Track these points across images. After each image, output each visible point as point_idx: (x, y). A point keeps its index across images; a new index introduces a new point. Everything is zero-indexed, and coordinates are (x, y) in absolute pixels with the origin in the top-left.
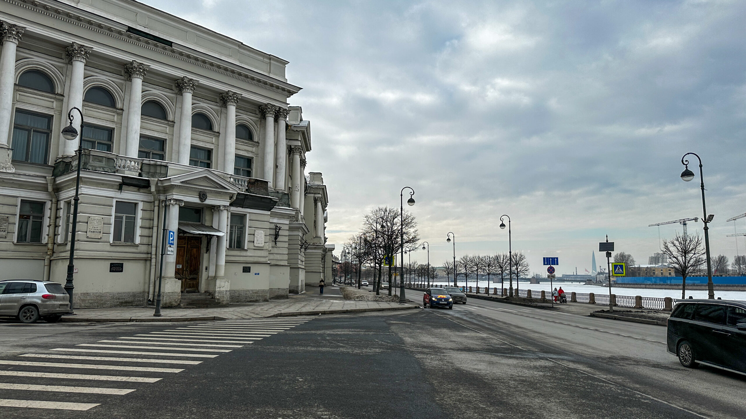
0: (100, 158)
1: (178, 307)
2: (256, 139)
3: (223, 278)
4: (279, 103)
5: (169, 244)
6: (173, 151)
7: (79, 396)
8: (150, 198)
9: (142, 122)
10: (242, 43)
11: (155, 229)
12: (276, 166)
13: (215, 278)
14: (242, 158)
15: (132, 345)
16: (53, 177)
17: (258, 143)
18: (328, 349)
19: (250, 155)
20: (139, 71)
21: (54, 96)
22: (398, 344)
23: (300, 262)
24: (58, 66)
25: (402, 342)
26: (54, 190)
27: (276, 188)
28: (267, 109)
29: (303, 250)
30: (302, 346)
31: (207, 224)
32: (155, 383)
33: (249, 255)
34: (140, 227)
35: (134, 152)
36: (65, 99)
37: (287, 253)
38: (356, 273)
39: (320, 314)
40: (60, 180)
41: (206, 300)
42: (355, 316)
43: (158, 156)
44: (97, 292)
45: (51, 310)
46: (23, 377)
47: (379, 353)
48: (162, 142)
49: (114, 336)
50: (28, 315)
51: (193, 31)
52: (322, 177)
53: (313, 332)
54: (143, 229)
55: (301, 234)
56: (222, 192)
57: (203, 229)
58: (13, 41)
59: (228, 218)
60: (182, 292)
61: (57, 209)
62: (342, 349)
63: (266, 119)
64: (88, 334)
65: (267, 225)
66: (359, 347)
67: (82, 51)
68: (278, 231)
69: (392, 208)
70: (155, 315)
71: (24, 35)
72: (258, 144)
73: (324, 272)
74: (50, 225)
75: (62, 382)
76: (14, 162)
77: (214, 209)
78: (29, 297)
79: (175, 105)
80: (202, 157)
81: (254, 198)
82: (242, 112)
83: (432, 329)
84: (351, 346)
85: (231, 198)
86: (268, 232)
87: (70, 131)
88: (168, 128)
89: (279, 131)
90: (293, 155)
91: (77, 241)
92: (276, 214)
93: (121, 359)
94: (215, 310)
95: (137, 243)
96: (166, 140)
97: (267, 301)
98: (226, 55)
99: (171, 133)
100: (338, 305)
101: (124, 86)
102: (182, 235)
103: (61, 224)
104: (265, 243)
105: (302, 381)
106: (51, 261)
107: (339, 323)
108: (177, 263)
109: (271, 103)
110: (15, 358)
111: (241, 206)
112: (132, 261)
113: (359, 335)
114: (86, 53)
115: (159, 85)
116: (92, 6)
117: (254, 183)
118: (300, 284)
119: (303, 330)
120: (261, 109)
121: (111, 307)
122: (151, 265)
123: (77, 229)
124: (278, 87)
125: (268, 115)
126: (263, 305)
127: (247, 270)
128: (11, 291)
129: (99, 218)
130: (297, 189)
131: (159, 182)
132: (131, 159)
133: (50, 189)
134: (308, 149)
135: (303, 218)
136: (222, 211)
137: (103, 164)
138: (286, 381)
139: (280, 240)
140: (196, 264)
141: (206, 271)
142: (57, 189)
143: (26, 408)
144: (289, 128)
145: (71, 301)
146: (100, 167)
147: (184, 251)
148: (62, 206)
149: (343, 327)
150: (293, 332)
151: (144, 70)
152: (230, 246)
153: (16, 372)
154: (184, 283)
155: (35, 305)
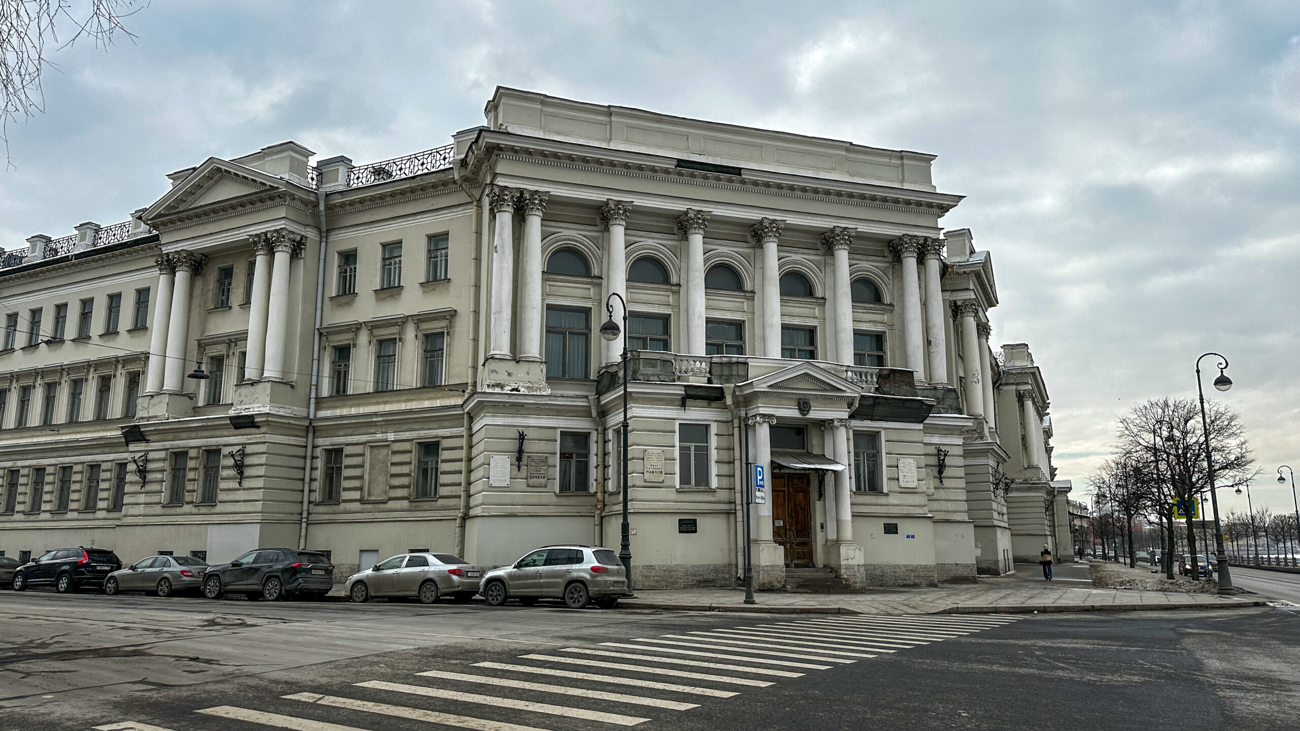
0: (653, 362)
1: (782, 590)
2: (887, 299)
3: (850, 542)
4: (923, 230)
5: (758, 486)
6: (756, 338)
7: (626, 707)
8: (725, 416)
9: (707, 299)
10: (851, 144)
11: (737, 463)
12: (929, 343)
13: (838, 542)
14: (866, 335)
15: (706, 643)
16: (596, 396)
17: (891, 305)
18: (1032, 671)
19: (879, 328)
20: (697, 223)
21: (590, 280)
22: (1185, 671)
23: (996, 515)
24: (592, 236)
25: (1199, 666)
26: (598, 413)
27: (931, 380)
28: (902, 245)
29: (1000, 492)
30: (984, 663)
31: (816, 451)
32: (729, 698)
33: (894, 503)
34: (716, 462)
35: (699, 347)
36: (604, 282)
37: (965, 498)
38: (1123, 536)
39: (1036, 612)
40: (607, 398)
41: (826, 580)
42: (1108, 618)
43: (735, 349)
44: (663, 564)
45: (604, 590)
46: (562, 677)
47: (1139, 683)
48: (739, 326)
49: (683, 629)
50: (576, 596)
51: (770, 143)
52: (1029, 352)
53: (1012, 641)
54: (720, 465)
55: (992, 462)
56: (834, 396)
57: (809, 460)
58: (537, 213)
59: (848, 440)
60: (787, 566)
61: (605, 442)
62: (1060, 673)
63: (902, 263)
64: (649, 626)
65: (920, 449)
66: (1099, 671)
67: (619, 209)
68: (942, 458)
69: (1181, 399)
70: (746, 602)
71: (548, 202)
72: (891, 308)
73: (1053, 535)
74: (598, 466)
75: (607, 688)
76: (550, 379)
77: (824, 425)
78: (575, 570)
79: (753, 265)
80: (801, 341)
81: (889, 402)
82: (859, 257)
83: (1283, 646)
84: (1082, 668)
85: (850, 405)
86: (923, 461)
87: (610, 328)
88: (745, 303)
89: (928, 278)
90: (962, 317)
91: (631, 487)
92: (936, 428)
93: (687, 662)
94: (842, 597)
95: (713, 487)
96: (744, 321)
97: (936, 586)
98: (825, 169)
99: (751, 310)
100: (1075, 596)
101: (679, 251)
102: (778, 471)
103: (611, 463)
104: (918, 480)
105: (966, 717)
106: (602, 518)
107: (1071, 630)
108: (775, 517)
109: (909, 233)
110: (554, 652)
111: (870, 417)
112: (709, 515)
113: (1105, 651)
114: (625, 211)
115: (727, 238)
116: (628, 141)
117: (889, 375)
118: (1001, 557)
119: (991, 638)
120: (893, 247)
121: (684, 588)
122: (736, 522)
123: (629, 470)
124: (919, 204)
125: (905, 254)
126: (925, 593)
127: (891, 529)
128: (553, 562)
129: (659, 452)
130: (975, 379)
131: (737, 389)
132: (696, 359)
133: (594, 414)
134: (992, 302)
135: (995, 432)
136: (837, 428)
137: (658, 370)
138: (938, 714)
139: (949, 475)
140: (805, 519)
141: (822, 531)
142: (603, 413)
143: (561, 716)
144: (950, 270)
145: (628, 576)
146: (653, 375)
147: (784, 498)
148: (610, 437)
149: (1075, 636)
150: (973, 640)
151: (704, 220)
152: (858, 487)
153: (553, 671)
154: (789, 550)
155: (581, 581)
